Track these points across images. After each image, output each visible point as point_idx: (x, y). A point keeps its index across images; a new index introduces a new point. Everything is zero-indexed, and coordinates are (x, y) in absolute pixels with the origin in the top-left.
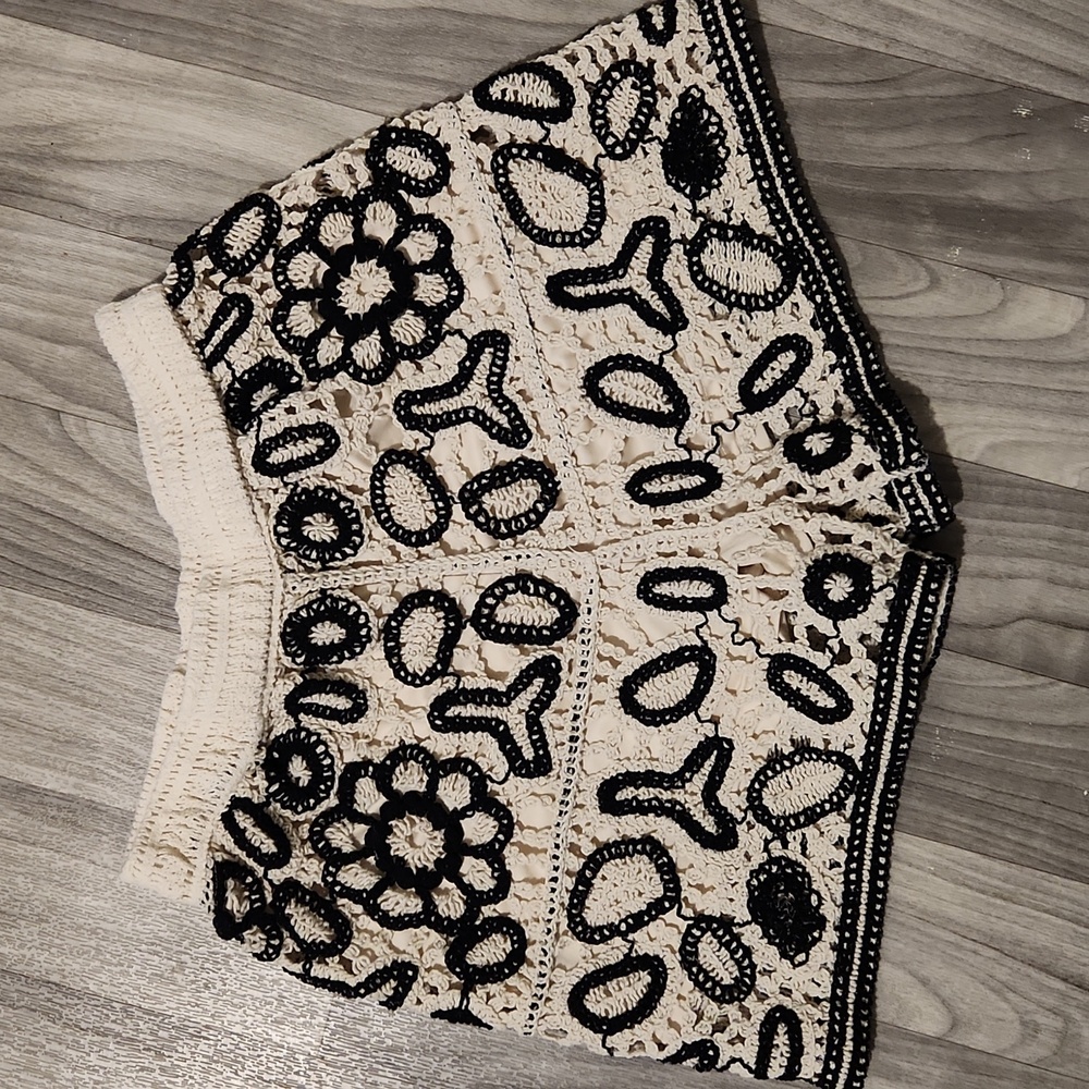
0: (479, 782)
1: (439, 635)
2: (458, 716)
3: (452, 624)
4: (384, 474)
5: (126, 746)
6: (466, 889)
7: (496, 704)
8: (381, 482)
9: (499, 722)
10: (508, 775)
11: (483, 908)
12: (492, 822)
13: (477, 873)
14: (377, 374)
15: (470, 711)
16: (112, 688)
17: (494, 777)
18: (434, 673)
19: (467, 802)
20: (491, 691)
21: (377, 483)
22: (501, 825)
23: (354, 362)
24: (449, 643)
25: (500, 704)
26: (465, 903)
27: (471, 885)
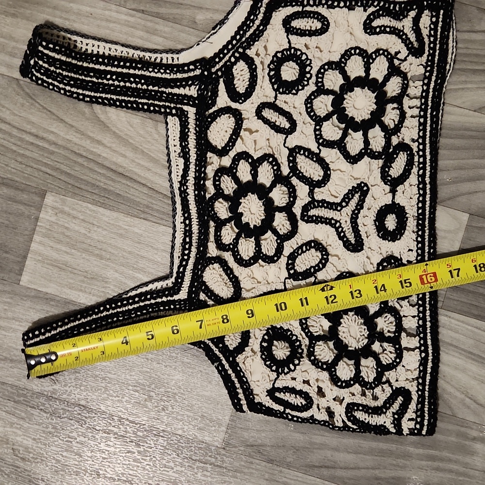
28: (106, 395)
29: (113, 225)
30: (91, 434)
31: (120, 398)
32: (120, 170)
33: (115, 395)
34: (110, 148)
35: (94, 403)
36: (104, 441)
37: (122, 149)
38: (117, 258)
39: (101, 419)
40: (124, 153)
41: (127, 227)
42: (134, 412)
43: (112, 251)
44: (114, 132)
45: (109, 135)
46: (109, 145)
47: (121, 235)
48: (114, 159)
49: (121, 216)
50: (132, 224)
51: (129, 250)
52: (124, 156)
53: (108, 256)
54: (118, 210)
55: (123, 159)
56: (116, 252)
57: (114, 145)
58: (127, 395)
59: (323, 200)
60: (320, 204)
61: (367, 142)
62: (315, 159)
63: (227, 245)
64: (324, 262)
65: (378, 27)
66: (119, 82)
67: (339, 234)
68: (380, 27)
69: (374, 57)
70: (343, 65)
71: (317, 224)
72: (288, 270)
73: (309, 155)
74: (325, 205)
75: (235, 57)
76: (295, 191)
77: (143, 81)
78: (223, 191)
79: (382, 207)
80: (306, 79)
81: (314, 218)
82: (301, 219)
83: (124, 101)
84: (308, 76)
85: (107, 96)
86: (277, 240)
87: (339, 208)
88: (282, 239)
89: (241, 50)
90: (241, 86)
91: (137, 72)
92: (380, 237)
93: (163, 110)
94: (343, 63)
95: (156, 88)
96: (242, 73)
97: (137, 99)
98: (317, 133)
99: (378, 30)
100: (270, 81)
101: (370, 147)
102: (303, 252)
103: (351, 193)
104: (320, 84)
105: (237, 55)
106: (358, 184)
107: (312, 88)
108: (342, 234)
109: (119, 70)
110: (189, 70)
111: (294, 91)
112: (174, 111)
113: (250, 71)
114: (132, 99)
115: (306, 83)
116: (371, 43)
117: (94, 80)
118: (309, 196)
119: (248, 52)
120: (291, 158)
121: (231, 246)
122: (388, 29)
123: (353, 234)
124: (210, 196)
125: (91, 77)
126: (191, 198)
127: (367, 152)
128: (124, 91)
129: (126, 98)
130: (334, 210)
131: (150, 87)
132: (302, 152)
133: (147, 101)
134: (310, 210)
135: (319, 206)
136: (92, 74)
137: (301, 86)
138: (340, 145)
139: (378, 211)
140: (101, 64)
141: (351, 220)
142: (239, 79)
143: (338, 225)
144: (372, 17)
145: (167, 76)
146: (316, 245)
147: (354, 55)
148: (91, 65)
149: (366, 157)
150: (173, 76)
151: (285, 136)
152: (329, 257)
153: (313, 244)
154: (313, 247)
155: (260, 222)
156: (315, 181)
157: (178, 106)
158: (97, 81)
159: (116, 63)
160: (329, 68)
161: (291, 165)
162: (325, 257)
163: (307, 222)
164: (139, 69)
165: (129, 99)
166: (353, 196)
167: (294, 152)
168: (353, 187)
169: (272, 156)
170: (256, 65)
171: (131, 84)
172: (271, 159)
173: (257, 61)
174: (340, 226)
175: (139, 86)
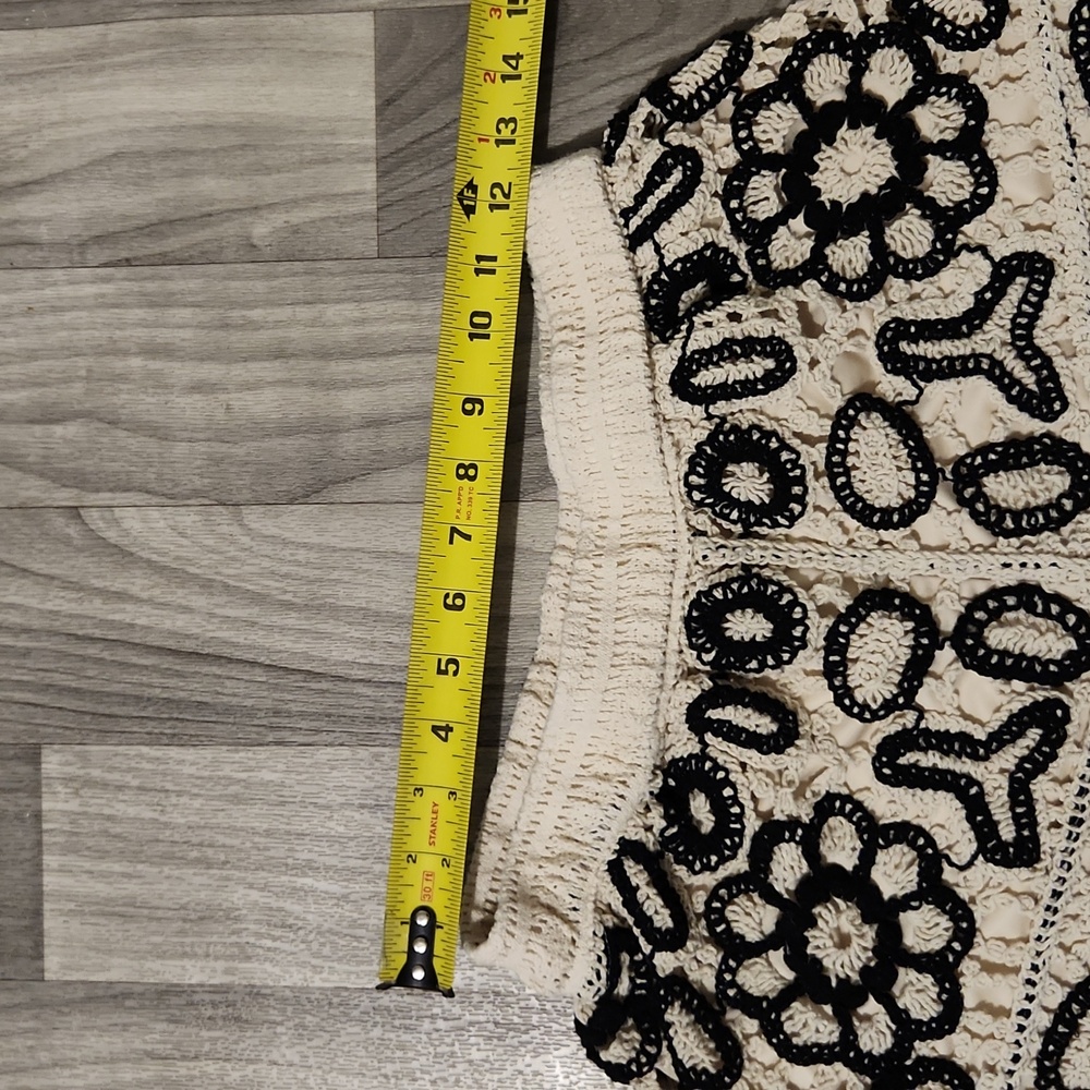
0: (931, 861)
1: (904, 655)
2: (915, 765)
3: (925, 641)
4: (853, 422)
5: (275, 905)
6: (898, 1015)
7: (968, 756)
8: (847, 434)
9: (972, 782)
10: (974, 857)
11: (917, 1044)
12: (945, 922)
13: (917, 994)
14: (860, 288)
15: (931, 759)
16: (238, 837)
17: (954, 859)
18: (889, 706)
19: (912, 887)
20: (964, 737)
21: (841, 433)
22: (957, 929)
23: (829, 268)
24: (916, 670)
25: (975, 757)
26: (894, 1034)
27: (906, 1011)
29: (210, 778)
32: (189, 645)
34: (150, 601)
37: (179, 596)
38: (243, 855)
40: (184, 602)
43: (228, 841)
44: (149, 562)
45: (138, 572)
46: (145, 595)
47: (236, 799)
48: (168, 624)
49: (222, 752)
52: (187, 610)
53: (222, 857)
54: (212, 741)
55: (187, 617)
56: (238, 842)
57: (157, 592)
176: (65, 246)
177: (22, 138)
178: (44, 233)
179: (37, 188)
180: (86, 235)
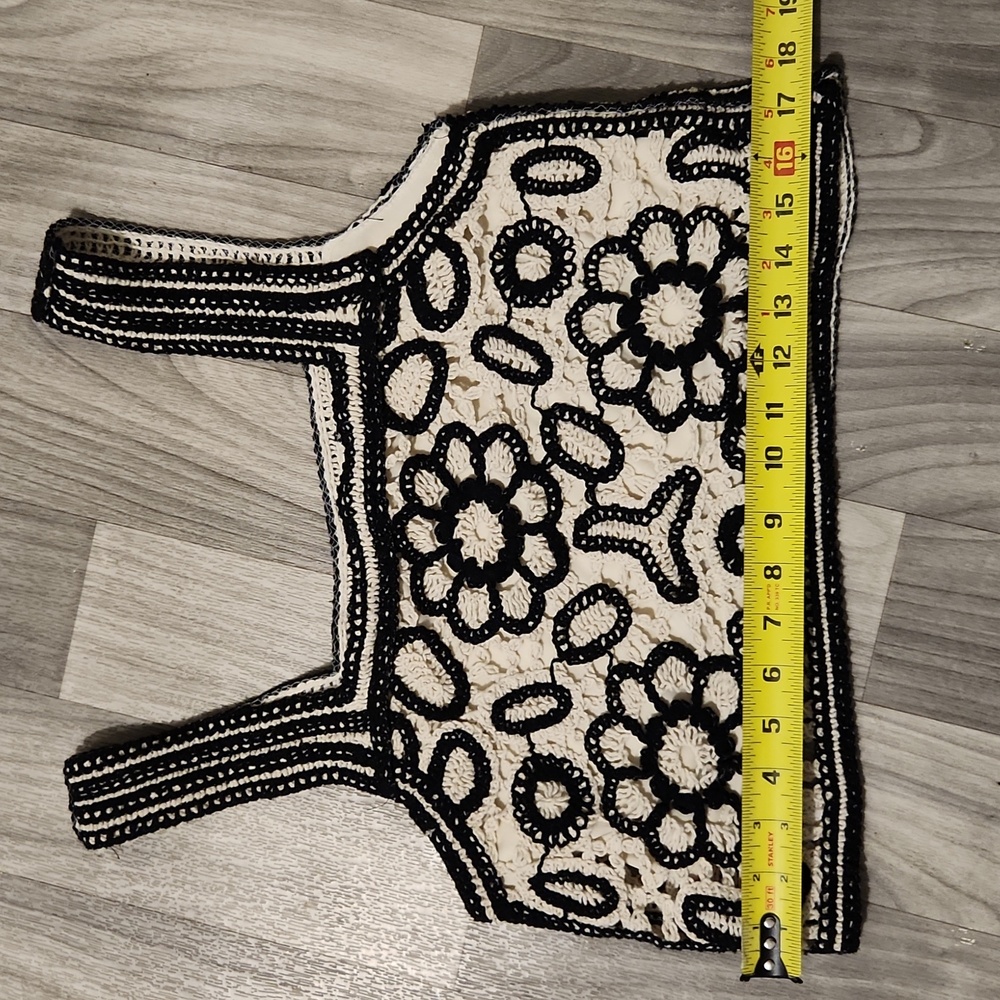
28: (231, 899)
29: (223, 576)
30: (208, 974)
31: (258, 903)
32: (230, 472)
33: (247, 897)
34: (206, 431)
35: (211, 915)
36: (233, 984)
37: (230, 433)
38: (233, 639)
39: (225, 944)
40: (233, 438)
41: (249, 579)
42: (285, 929)
43: (225, 626)
44: (213, 402)
45: (203, 408)
46: (204, 426)
47: (239, 596)
48: (216, 452)
49: (237, 558)
50: (257, 572)
51: (256, 621)
52: (235, 445)
53: (218, 637)
54: (231, 548)
55: (233, 450)
56: (231, 628)
57: (214, 426)
58: (271, 897)
59: (613, 505)
60: (610, 514)
61: (690, 388)
62: (592, 428)
63: (437, 603)
64: (623, 625)
65: (695, 165)
66: (213, 308)
67: (647, 569)
68: (699, 165)
69: (692, 223)
70: (634, 242)
71: (606, 552)
72: (557, 644)
73: (580, 420)
74: (619, 514)
75: (426, 244)
76: (558, 491)
77: (257, 303)
78: (421, 502)
79: (729, 511)
80: (565, 275)
81: (600, 541)
82: (574, 544)
83: (225, 343)
84: (569, 268)
85: (193, 337)
86: (530, 589)
87: (645, 520)
88: (541, 585)
89: (435, 230)
90: (440, 296)
91: (244, 287)
92: (730, 571)
93: (298, 355)
94: (634, 238)
95: (283, 314)
96: (441, 273)
97: (250, 338)
98: (594, 376)
99: (696, 171)
100: (497, 283)
101: (698, 397)
102: (583, 608)
103: (667, 489)
104: (592, 283)
105: (429, 239)
106: (677, 472)
107: (578, 290)
108: (655, 570)
109: (211, 286)
110: (342, 276)
111: (544, 301)
112: (319, 356)
113: (454, 269)
114: (240, 338)
115: (565, 282)
116: (687, 196)
117: (167, 310)
118: (587, 500)
119: (449, 232)
120: (547, 430)
121: (445, 605)
122: (715, 169)
123: (676, 568)
124: (396, 511)
125: (160, 306)
126: (361, 518)
127: (692, 407)
128: (225, 325)
129: (229, 338)
130: (636, 523)
131: (272, 314)
132: (567, 417)
133: (268, 340)
134: (590, 527)
135: (606, 518)
136: (161, 300)
137: (557, 289)
138: (637, 397)
139: (722, 519)
140: (174, 279)
141: (669, 542)
142: (436, 286)
143: (645, 552)
144: (681, 147)
145: (302, 290)
146: (606, 592)
147: (653, 222)
148: (158, 284)
149: (691, 416)
150: (312, 289)
151: (531, 388)
152: (633, 615)
153: (600, 592)
154: (600, 598)
155: (496, 555)
156: (595, 470)
157: (326, 345)
158: (171, 312)
159: (204, 274)
160: (607, 251)
161: (547, 441)
162: (624, 615)
163: (586, 549)
164: (248, 282)
165: (235, 338)
166: (670, 494)
167: (552, 416)
168: (668, 477)
169: (510, 428)
170: (464, 257)
171: (236, 310)
172: (507, 435)
173: (467, 249)
174: (650, 555)
175: (251, 312)
176: (205, 145)
177: (191, 54)
178: (190, 131)
179: (193, 95)
180: (222, 140)
